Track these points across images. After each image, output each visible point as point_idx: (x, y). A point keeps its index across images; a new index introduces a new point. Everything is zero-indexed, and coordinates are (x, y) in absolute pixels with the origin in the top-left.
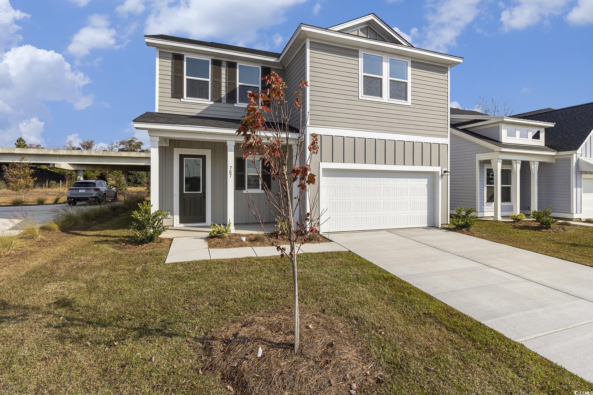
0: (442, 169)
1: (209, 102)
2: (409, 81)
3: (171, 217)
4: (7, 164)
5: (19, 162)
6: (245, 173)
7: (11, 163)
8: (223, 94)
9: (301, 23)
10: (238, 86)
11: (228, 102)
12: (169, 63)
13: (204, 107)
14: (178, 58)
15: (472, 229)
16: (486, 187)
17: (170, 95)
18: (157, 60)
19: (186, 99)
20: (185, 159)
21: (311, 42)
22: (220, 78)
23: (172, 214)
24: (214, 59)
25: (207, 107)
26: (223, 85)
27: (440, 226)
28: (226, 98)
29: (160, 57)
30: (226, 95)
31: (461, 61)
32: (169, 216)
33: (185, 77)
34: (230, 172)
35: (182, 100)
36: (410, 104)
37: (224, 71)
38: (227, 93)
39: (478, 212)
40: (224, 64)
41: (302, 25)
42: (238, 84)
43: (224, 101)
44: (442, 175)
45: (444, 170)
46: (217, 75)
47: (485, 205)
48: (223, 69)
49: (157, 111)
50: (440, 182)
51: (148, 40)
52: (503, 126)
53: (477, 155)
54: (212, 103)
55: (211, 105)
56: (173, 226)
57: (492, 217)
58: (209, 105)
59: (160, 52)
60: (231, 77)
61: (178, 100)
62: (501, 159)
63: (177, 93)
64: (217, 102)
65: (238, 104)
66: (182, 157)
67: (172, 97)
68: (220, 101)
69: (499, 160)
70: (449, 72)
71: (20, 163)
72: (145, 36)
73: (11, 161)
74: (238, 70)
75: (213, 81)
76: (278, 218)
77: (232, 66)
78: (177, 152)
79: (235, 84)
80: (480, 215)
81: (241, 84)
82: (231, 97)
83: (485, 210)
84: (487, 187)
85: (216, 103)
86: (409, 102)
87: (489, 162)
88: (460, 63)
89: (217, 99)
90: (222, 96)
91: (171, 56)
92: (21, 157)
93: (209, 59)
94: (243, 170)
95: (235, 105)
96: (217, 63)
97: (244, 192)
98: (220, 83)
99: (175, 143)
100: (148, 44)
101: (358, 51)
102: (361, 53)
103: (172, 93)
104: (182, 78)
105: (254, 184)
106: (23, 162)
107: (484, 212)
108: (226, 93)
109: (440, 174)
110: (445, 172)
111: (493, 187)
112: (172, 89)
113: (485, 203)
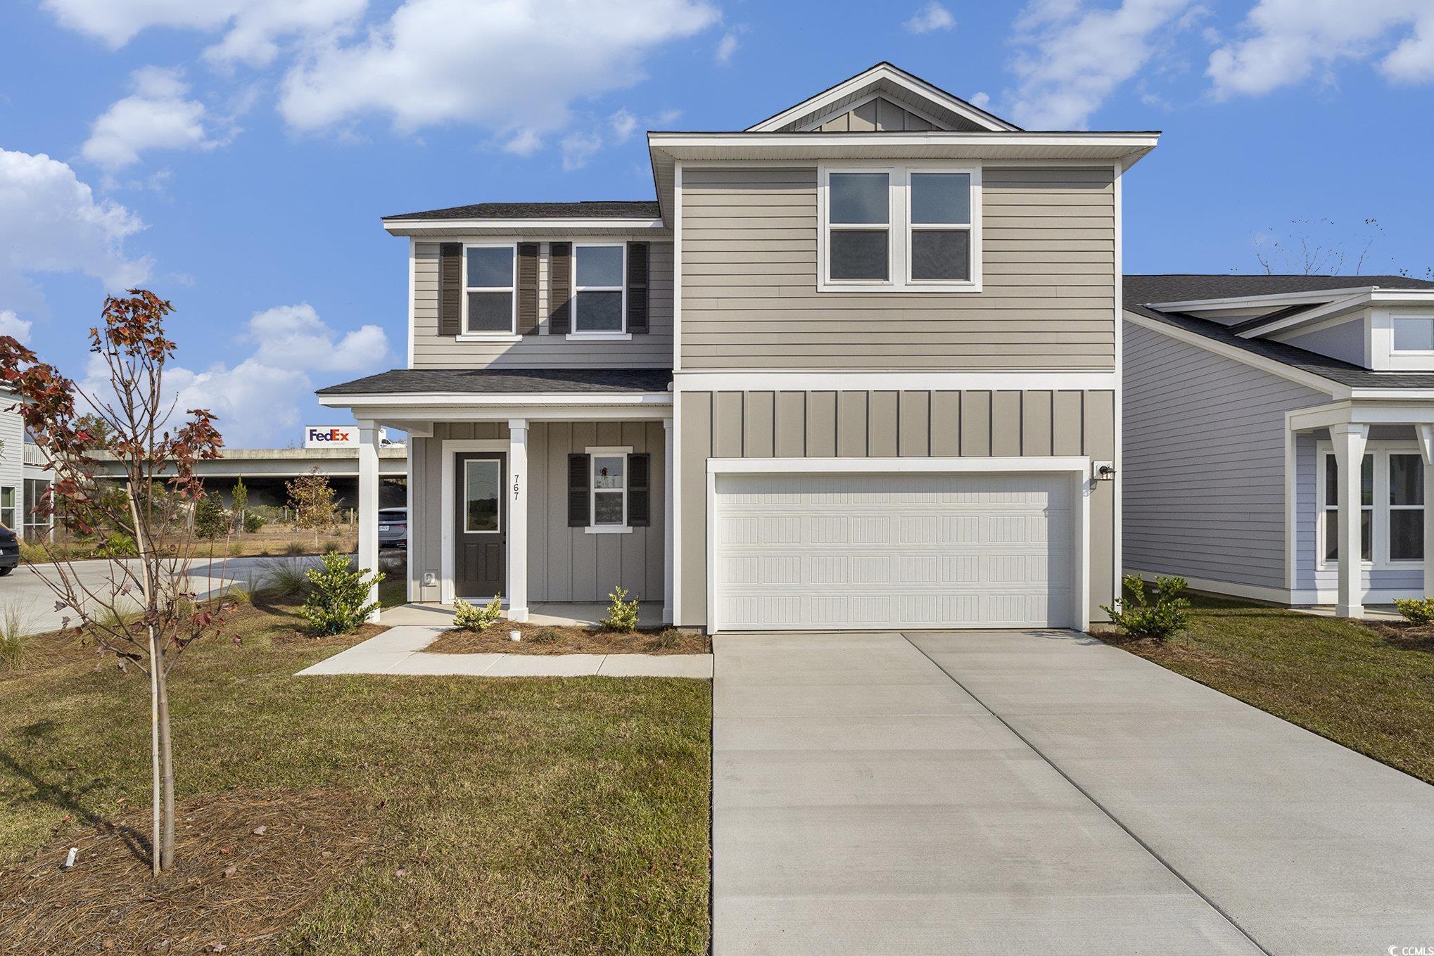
0: (1093, 464)
1: (512, 336)
2: (976, 226)
3: (438, 583)
4: (291, 479)
5: (311, 475)
6: (589, 489)
7: (297, 477)
8: (543, 315)
9: (648, 132)
10: (574, 294)
11: (552, 332)
12: (433, 265)
13: (504, 349)
14: (450, 251)
15: (1176, 641)
16: (1325, 514)
17: (436, 331)
18: (412, 261)
19: (466, 335)
20: (466, 461)
21: (684, 171)
22: (535, 280)
23: (439, 577)
24: (523, 243)
25: (507, 348)
26: (543, 295)
27: (1086, 627)
28: (548, 325)
29: (417, 256)
30: (549, 317)
31: (1154, 142)
32: (433, 581)
33: (465, 289)
34: (516, 488)
35: (459, 338)
36: (979, 288)
37: (544, 265)
38: (551, 313)
39: (1289, 590)
40: (545, 250)
41: (649, 135)
42: (575, 289)
43: (544, 331)
44: (1093, 481)
45: (1099, 464)
46: (528, 276)
47: (1319, 568)
48: (541, 260)
49: (411, 366)
50: (1086, 501)
51: (388, 225)
52: (1375, 317)
53: (1288, 415)
54: (520, 338)
55: (518, 344)
56: (441, 603)
57: (1333, 606)
58: (514, 343)
59: (417, 244)
60: (560, 277)
61: (450, 340)
62: (1364, 424)
63: (449, 326)
64: (529, 334)
65: (575, 335)
66: (460, 458)
67: (440, 334)
68: (535, 332)
69: (1351, 428)
70: (1118, 181)
71: (312, 477)
72: (383, 218)
73: (297, 474)
74: (574, 260)
75: (521, 291)
76: (616, 593)
77: (560, 250)
78: (449, 448)
79: (568, 290)
80: (1296, 598)
81: (581, 288)
82: (559, 323)
83: (1318, 584)
84: (1328, 511)
85: (527, 337)
86: (977, 281)
87: (1322, 434)
88: (1150, 148)
89: (529, 328)
90: (541, 321)
91: (437, 250)
92: (313, 466)
93: (512, 244)
94: (585, 482)
95: (568, 337)
96: (529, 251)
97: (588, 530)
98: (535, 292)
99: (445, 430)
100: (394, 233)
101: (815, 170)
102: (824, 174)
103: (439, 327)
104: (459, 291)
105: (608, 511)
106: (317, 474)
107: (1316, 590)
108: (549, 312)
109: (1086, 477)
110: (1104, 470)
111: (1336, 511)
112: (439, 318)
113: (1319, 560)
